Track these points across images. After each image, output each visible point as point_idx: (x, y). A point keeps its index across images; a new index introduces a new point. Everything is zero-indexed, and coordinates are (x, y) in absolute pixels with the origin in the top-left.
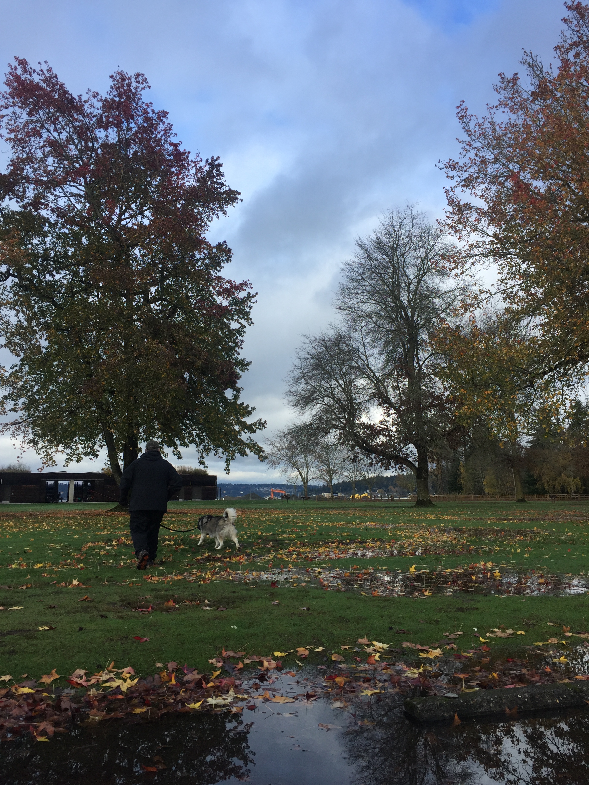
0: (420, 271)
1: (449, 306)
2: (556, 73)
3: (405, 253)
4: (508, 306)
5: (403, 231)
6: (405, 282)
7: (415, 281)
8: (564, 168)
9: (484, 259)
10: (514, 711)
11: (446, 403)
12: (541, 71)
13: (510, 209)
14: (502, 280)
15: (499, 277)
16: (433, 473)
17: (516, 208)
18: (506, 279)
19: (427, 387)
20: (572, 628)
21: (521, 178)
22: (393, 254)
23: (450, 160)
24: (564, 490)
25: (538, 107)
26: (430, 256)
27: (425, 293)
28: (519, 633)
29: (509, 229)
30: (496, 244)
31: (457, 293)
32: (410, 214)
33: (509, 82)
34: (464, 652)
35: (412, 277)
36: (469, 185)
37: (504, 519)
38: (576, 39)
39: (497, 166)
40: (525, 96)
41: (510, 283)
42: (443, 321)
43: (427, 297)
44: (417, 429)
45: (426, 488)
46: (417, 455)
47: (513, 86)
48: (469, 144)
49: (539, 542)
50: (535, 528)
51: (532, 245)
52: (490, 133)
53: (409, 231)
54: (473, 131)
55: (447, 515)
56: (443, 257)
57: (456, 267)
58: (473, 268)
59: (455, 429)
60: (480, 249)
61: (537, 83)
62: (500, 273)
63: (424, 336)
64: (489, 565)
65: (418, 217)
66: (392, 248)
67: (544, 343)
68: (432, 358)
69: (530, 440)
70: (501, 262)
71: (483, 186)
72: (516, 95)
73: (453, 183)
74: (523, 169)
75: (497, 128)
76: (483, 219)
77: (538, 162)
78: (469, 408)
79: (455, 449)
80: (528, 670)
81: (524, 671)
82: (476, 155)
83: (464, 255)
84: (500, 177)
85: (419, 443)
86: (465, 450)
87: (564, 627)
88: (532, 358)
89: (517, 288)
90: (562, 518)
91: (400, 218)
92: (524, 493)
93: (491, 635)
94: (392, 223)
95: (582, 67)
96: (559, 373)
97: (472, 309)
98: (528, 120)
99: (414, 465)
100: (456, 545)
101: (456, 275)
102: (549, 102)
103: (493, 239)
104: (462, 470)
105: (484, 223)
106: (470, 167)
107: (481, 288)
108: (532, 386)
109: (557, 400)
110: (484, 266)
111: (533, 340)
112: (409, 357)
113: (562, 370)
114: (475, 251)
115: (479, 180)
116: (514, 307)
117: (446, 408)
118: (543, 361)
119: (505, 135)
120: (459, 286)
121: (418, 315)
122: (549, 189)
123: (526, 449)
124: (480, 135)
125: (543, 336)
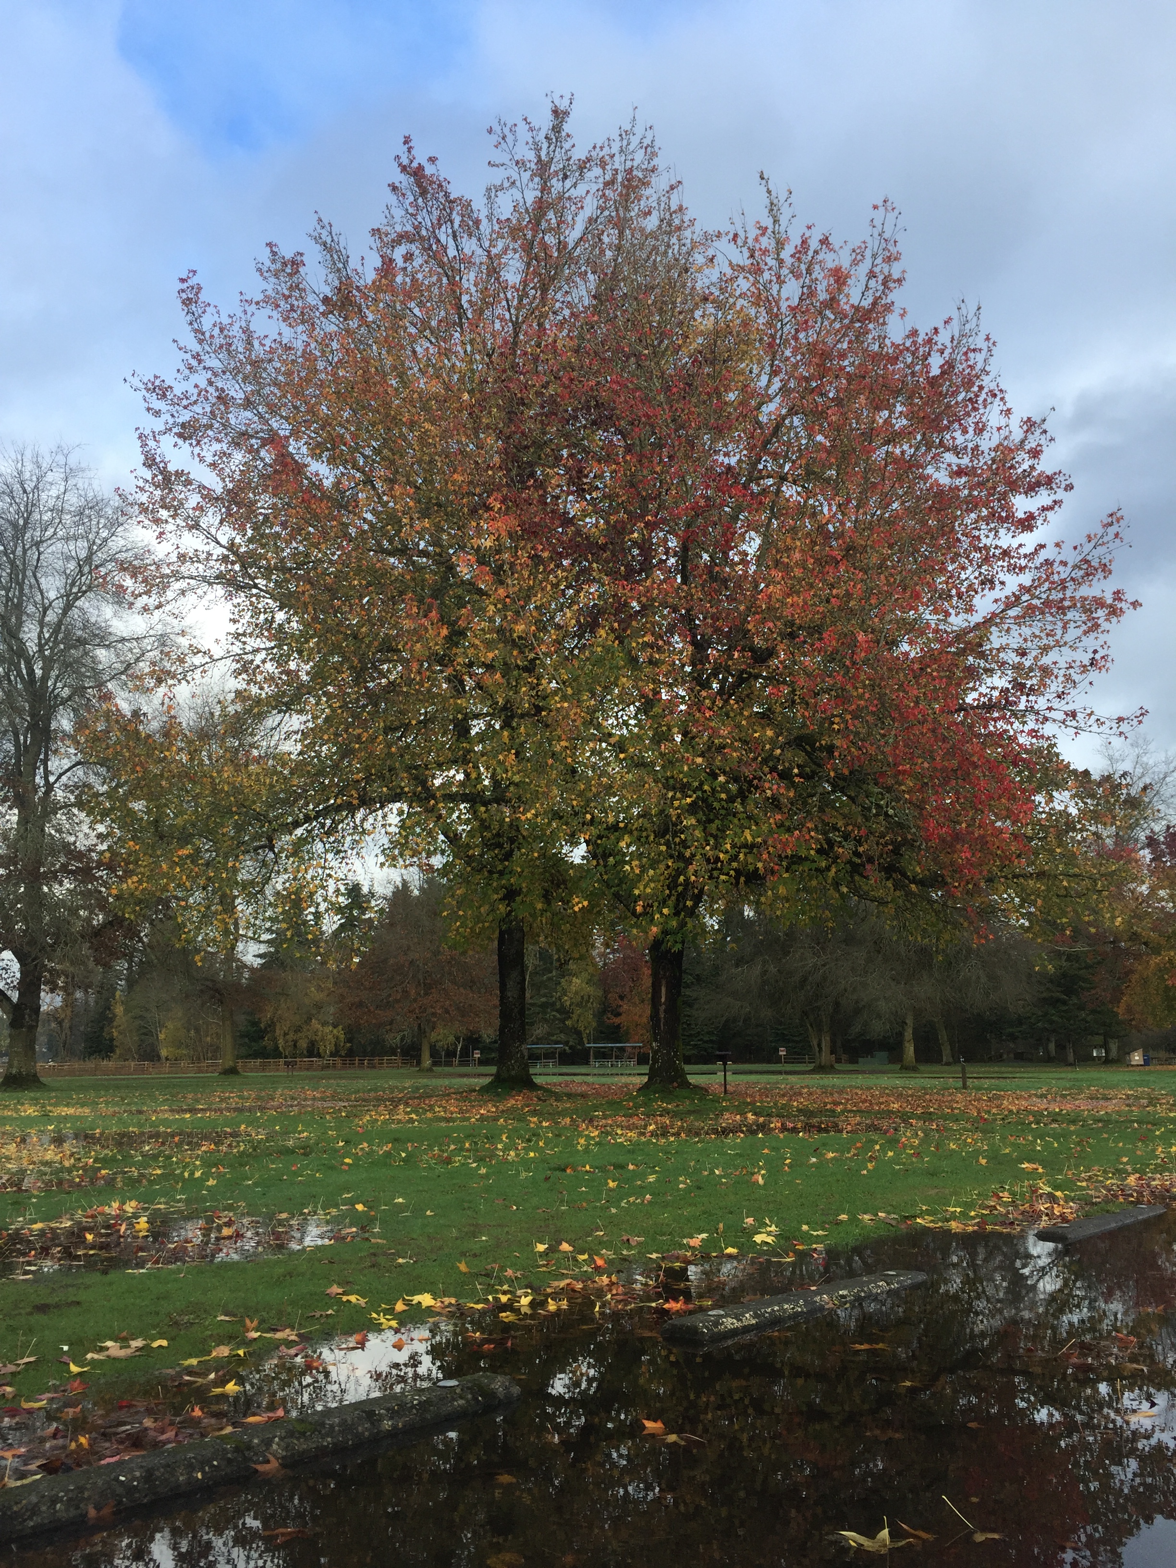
0: (73, 584)
1: (126, 669)
2: (370, 276)
3: (42, 542)
4: (241, 686)
5: (44, 496)
6: (35, 603)
7: (58, 605)
8: (368, 452)
9: (205, 587)
10: (106, 1511)
11: (98, 868)
12: (345, 263)
13: (265, 502)
14: (237, 636)
15: (232, 628)
16: (53, 1015)
17: (274, 504)
18: (244, 634)
19: (59, 831)
20: (262, 1321)
21: (291, 449)
22: (15, 538)
23: (156, 377)
24: (312, 1051)
25: (333, 328)
26: (96, 561)
27: (79, 633)
28: (155, 1344)
29: (259, 538)
30: (233, 563)
31: (147, 644)
32: (62, 462)
33: (285, 264)
34: (27, 1401)
35: (52, 595)
36: (191, 438)
37: (185, 1111)
38: (409, 228)
39: (248, 414)
40: (312, 300)
41: (253, 643)
42: (108, 697)
43: (82, 642)
44: (25, 920)
45: (30, 1047)
46: (18, 975)
47: (290, 275)
48: (197, 357)
49: (242, 1154)
50: (243, 1127)
51: (299, 578)
52: (240, 349)
53: (58, 498)
54: (207, 335)
55: (67, 1105)
56: (124, 567)
57: (148, 593)
58: (182, 600)
59: (111, 923)
60: (201, 567)
61: (337, 283)
62: (234, 621)
63: (64, 722)
64: (130, 1207)
65: (81, 474)
66: (14, 525)
67: (299, 768)
68: (80, 771)
69: (262, 951)
70: (239, 600)
71: (217, 447)
72: (296, 294)
73: (158, 425)
74: (295, 433)
75: (256, 343)
76: (212, 510)
77: (323, 428)
78: (140, 882)
79: (107, 966)
80: (156, 1420)
81: (148, 1423)
82: (210, 383)
83: (166, 571)
84: (252, 437)
85: (26, 949)
86: (130, 968)
87: (248, 1321)
88: (277, 793)
89: (262, 655)
90: (299, 1104)
91: (39, 467)
92: (238, 1057)
93: (96, 1356)
94: (20, 473)
95: (414, 280)
96: (323, 825)
97: (170, 682)
98: (313, 346)
99: (8, 999)
100: (69, 1171)
101: (146, 609)
102: (353, 324)
103: (226, 552)
104: (119, 1010)
105: (211, 518)
106: (195, 402)
107: (194, 642)
108: (272, 848)
109: (313, 878)
110: (205, 601)
111: (282, 759)
112: (25, 764)
113: (328, 822)
114: (188, 569)
115: (210, 433)
116: (254, 690)
117: (97, 879)
118: (296, 801)
119: (270, 361)
120: (152, 632)
121: (57, 677)
122: (338, 483)
123: (252, 970)
124: (221, 347)
125: (301, 753)
